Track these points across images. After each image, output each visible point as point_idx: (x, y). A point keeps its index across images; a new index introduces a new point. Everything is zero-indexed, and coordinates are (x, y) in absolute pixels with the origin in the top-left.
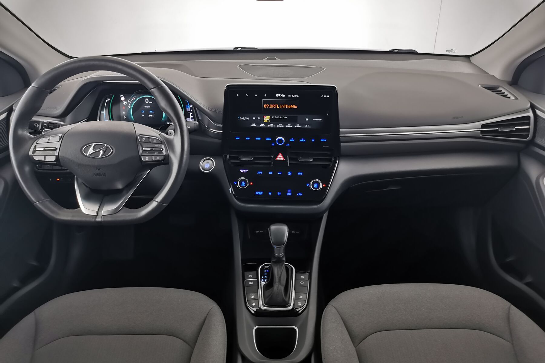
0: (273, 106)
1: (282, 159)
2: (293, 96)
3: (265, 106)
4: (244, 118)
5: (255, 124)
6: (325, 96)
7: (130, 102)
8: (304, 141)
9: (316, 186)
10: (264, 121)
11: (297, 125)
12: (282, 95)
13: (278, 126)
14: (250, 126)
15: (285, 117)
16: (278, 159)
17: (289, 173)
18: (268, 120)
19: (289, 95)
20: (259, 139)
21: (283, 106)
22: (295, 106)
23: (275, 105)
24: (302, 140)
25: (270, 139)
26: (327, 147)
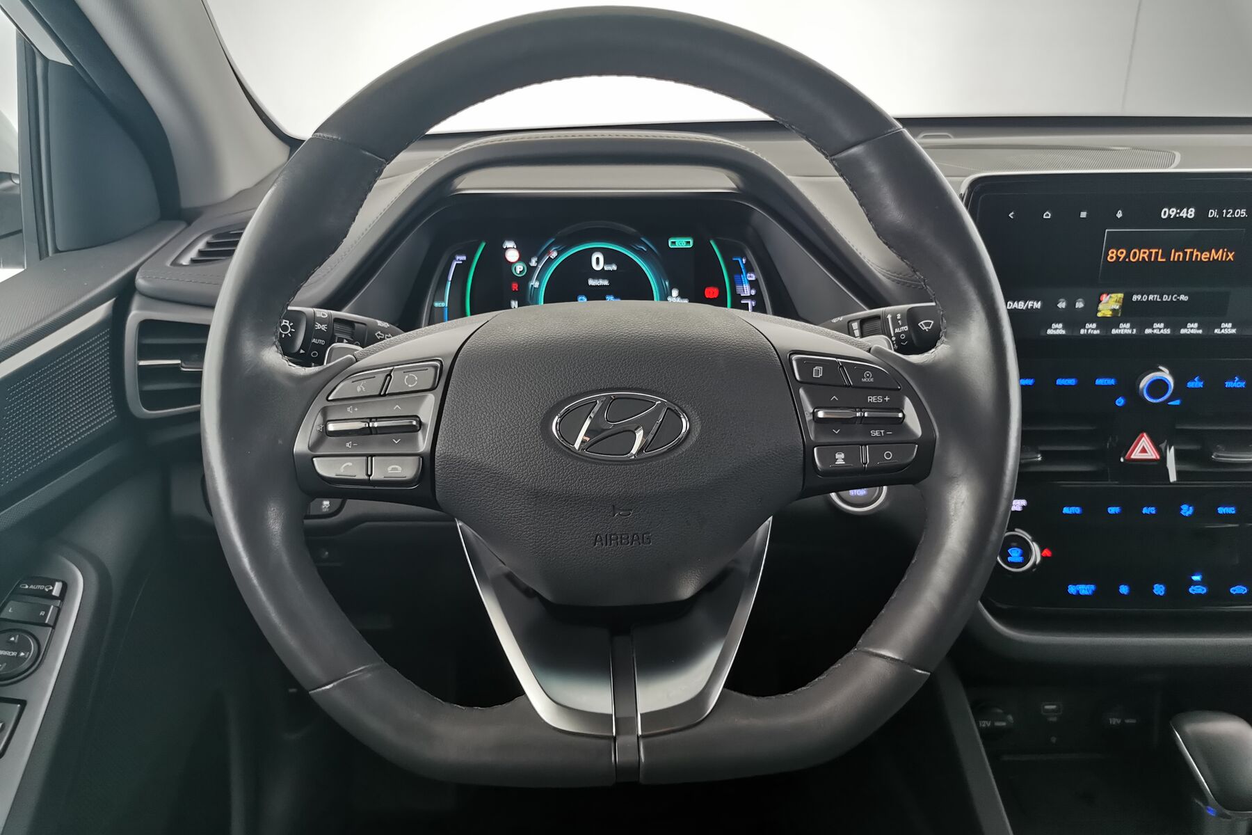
0: (1142, 254)
1: (1152, 454)
2: (1227, 213)
3: (1112, 255)
4: (1021, 304)
5: (1061, 325)
7: (535, 268)
8: (1242, 384)
10: (1098, 311)
11: (1223, 325)
12: (1185, 210)
13: (1148, 331)
14: (1042, 334)
15: (1182, 297)
17: (1184, 507)
18: (1114, 310)
19: (1212, 212)
20: (1071, 382)
21: (1179, 255)
22: (1227, 252)
23: (1151, 250)
24: (1235, 383)
25: (1113, 380)
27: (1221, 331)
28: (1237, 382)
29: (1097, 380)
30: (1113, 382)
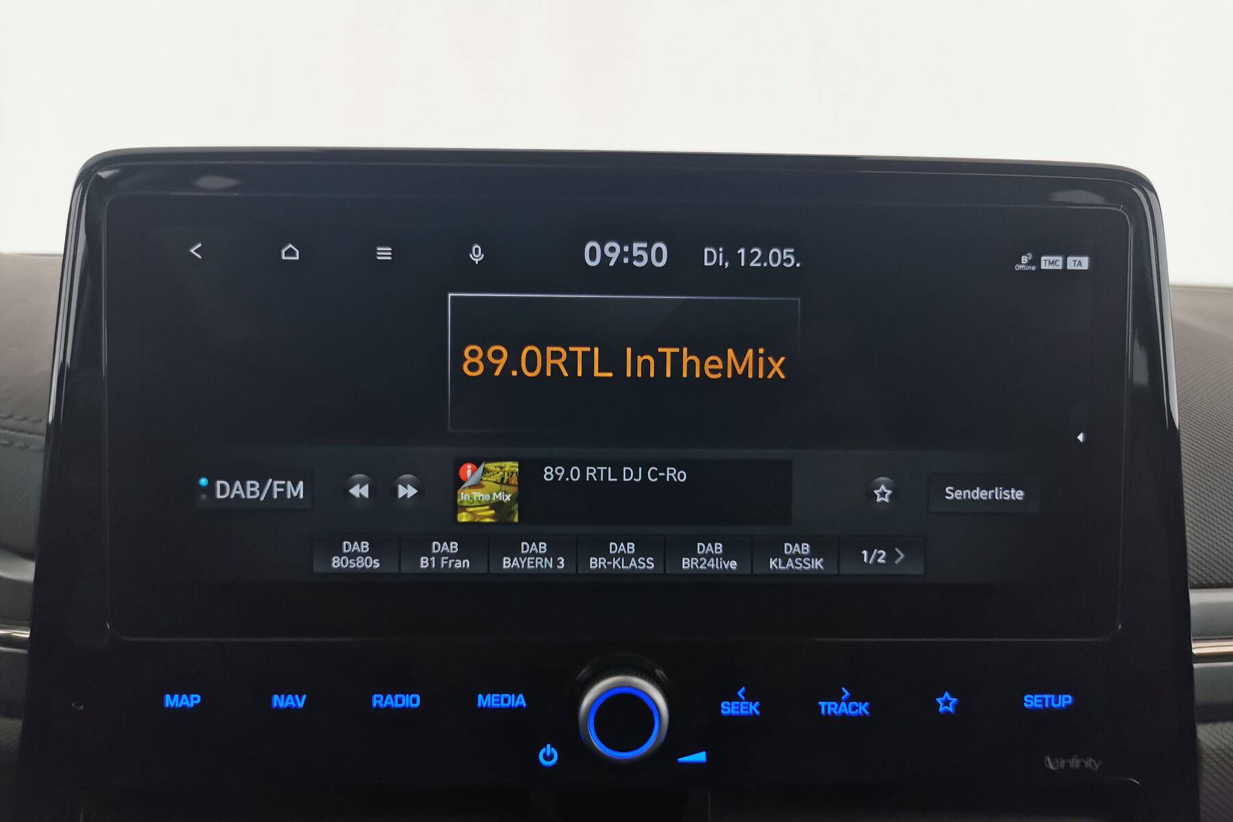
0: (551, 360)
2: (750, 257)
3: (473, 360)
4: (253, 486)
5: (365, 546)
6: (1050, 262)
8: (863, 708)
10: (456, 508)
11: (789, 548)
12: (642, 247)
13: (595, 563)
14: (317, 569)
15: (671, 473)
18: (497, 506)
19: (710, 253)
20: (410, 701)
21: (646, 363)
22: (765, 356)
23: (571, 349)
24: (843, 704)
25: (521, 696)
26: (1077, 765)
27: (784, 564)
28: (847, 702)
29: (480, 697)
30: (521, 701)
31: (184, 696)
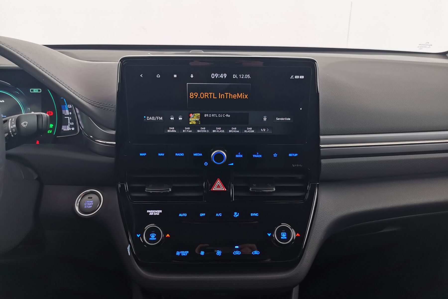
0: (206, 95)
1: (222, 188)
2: (241, 76)
3: (192, 95)
4: (153, 118)
5: (173, 128)
6: (297, 77)
8: (260, 156)
9: (284, 235)
10: (189, 122)
11: (248, 129)
12: (222, 74)
13: (214, 131)
14: (165, 132)
15: (227, 115)
16: (215, 188)
17: (236, 213)
18: (196, 121)
19: (234, 76)
20: (182, 154)
21: (223, 96)
22: (244, 94)
23: (209, 93)
24: (257, 155)
25: (201, 154)
26: (298, 166)
27: (247, 131)
28: (258, 155)
29: (194, 154)
30: (201, 155)
31: (143, 154)
